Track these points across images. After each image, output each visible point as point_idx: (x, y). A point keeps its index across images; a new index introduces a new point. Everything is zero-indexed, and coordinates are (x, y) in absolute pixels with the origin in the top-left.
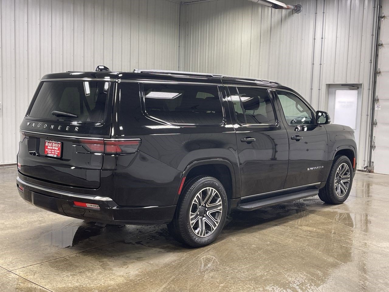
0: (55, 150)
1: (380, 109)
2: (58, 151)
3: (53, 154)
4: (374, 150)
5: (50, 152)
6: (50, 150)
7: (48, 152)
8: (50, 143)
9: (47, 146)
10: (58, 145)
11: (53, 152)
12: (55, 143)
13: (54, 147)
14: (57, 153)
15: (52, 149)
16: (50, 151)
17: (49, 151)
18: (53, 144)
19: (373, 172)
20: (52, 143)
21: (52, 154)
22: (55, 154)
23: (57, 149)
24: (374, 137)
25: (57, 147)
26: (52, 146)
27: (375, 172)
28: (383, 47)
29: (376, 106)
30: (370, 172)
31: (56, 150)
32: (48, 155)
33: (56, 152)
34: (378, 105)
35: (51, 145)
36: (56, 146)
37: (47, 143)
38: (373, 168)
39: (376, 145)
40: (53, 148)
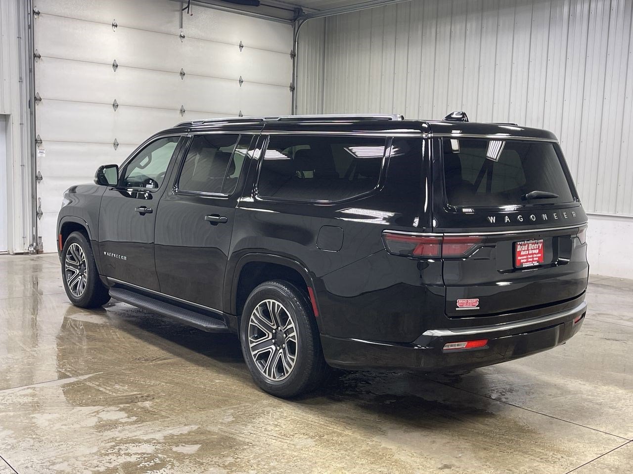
0: (533, 254)
1: (44, 155)
2: (539, 255)
3: (530, 261)
4: (40, 219)
5: (525, 261)
6: (525, 257)
7: (522, 261)
8: (525, 245)
9: (520, 252)
10: (539, 246)
11: (530, 258)
12: (532, 244)
13: (532, 249)
14: (537, 259)
15: (529, 254)
16: (525, 259)
17: (523, 259)
18: (530, 245)
19: (42, 252)
20: (528, 244)
21: (528, 263)
22: (533, 261)
23: (537, 251)
24: (39, 198)
25: (537, 249)
26: (528, 250)
27: (44, 252)
28: (41, 60)
29: (38, 151)
30: (38, 252)
31: (535, 254)
32: (524, 266)
33: (536, 257)
34: (41, 150)
35: (526, 249)
36: (535, 248)
37: (519, 246)
38: (42, 246)
39: (42, 209)
40: (530, 252)
